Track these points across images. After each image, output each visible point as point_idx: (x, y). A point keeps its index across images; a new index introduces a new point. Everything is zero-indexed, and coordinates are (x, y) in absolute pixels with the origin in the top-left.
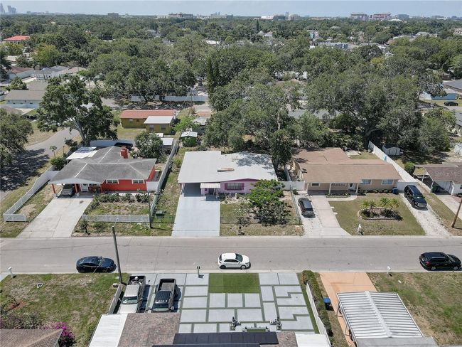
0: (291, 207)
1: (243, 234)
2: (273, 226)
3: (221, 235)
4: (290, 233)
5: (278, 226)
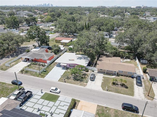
0: (88, 76)
2: (77, 82)
4: (81, 85)
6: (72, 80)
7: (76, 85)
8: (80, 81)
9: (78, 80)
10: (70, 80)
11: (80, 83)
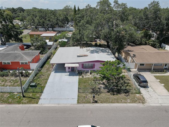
0: (129, 80)
1: (96, 102)
3: (78, 103)
4: (134, 101)
6: (105, 95)
10: (103, 95)
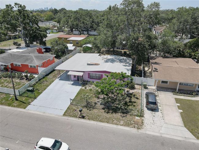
0: (137, 98)
1: (83, 117)
2: (114, 115)
3: (64, 115)
4: (127, 124)
5: (119, 115)
6: (99, 111)
7: (115, 126)
8: (123, 113)
9: (115, 110)
10: (95, 111)
11: (124, 118)
